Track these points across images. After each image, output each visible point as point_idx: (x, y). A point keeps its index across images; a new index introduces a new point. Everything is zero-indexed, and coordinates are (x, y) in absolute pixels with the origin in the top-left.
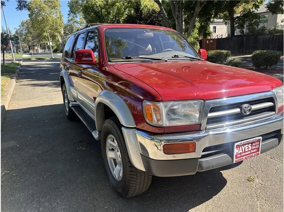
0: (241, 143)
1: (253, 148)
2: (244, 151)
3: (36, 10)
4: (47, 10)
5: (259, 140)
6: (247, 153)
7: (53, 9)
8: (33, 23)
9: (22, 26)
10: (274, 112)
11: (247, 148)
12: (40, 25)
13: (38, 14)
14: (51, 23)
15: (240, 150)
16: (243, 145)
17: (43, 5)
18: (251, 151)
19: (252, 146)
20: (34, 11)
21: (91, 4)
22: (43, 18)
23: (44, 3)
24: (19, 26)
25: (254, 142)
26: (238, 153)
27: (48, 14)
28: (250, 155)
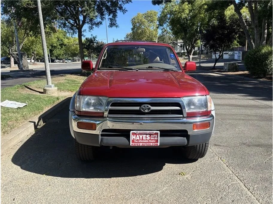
0: (138, 132)
1: (151, 139)
2: (141, 139)
3: (137, 24)
4: (147, 24)
5: (157, 134)
6: (144, 141)
7: (151, 23)
8: (134, 35)
9: (127, 38)
10: (182, 115)
11: (145, 137)
12: (139, 36)
13: (139, 28)
14: (148, 35)
15: (137, 137)
16: (141, 134)
17: (144, 20)
18: (150, 140)
19: (150, 137)
20: (136, 26)
21: (177, 17)
22: (142, 31)
23: (144, 18)
24: (125, 38)
25: (152, 134)
26: (135, 139)
27: (146, 27)
28: (147, 143)
